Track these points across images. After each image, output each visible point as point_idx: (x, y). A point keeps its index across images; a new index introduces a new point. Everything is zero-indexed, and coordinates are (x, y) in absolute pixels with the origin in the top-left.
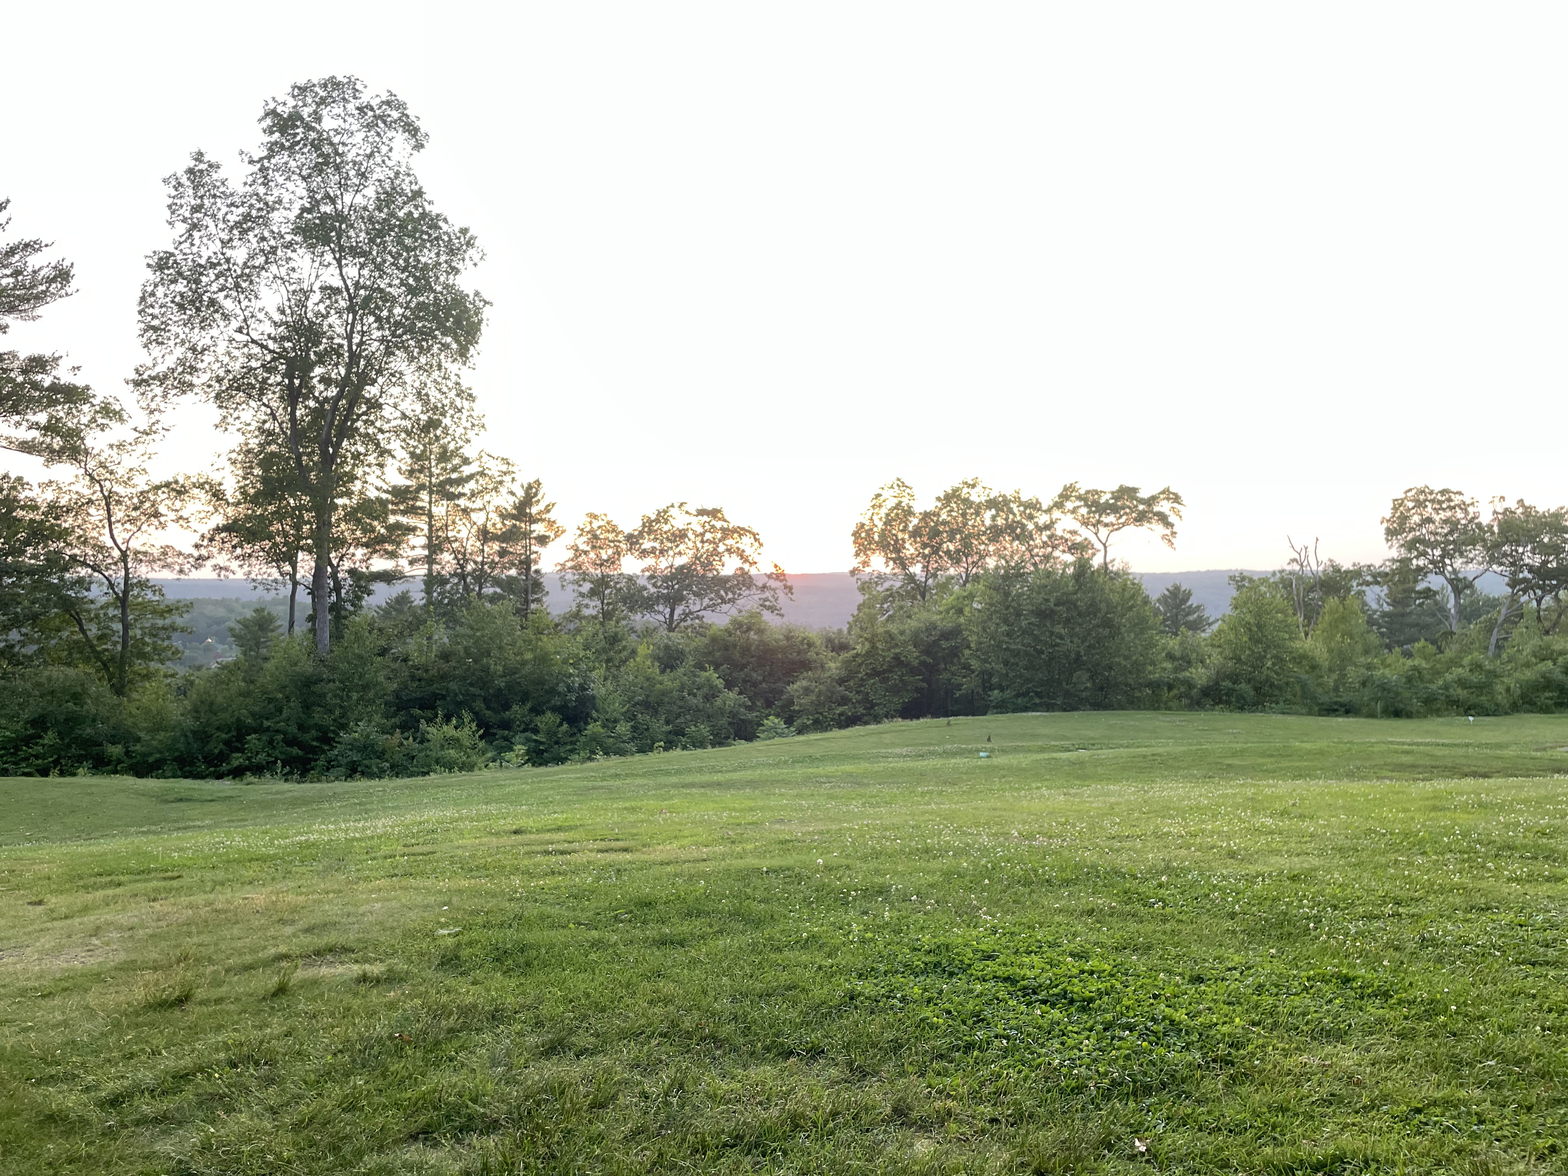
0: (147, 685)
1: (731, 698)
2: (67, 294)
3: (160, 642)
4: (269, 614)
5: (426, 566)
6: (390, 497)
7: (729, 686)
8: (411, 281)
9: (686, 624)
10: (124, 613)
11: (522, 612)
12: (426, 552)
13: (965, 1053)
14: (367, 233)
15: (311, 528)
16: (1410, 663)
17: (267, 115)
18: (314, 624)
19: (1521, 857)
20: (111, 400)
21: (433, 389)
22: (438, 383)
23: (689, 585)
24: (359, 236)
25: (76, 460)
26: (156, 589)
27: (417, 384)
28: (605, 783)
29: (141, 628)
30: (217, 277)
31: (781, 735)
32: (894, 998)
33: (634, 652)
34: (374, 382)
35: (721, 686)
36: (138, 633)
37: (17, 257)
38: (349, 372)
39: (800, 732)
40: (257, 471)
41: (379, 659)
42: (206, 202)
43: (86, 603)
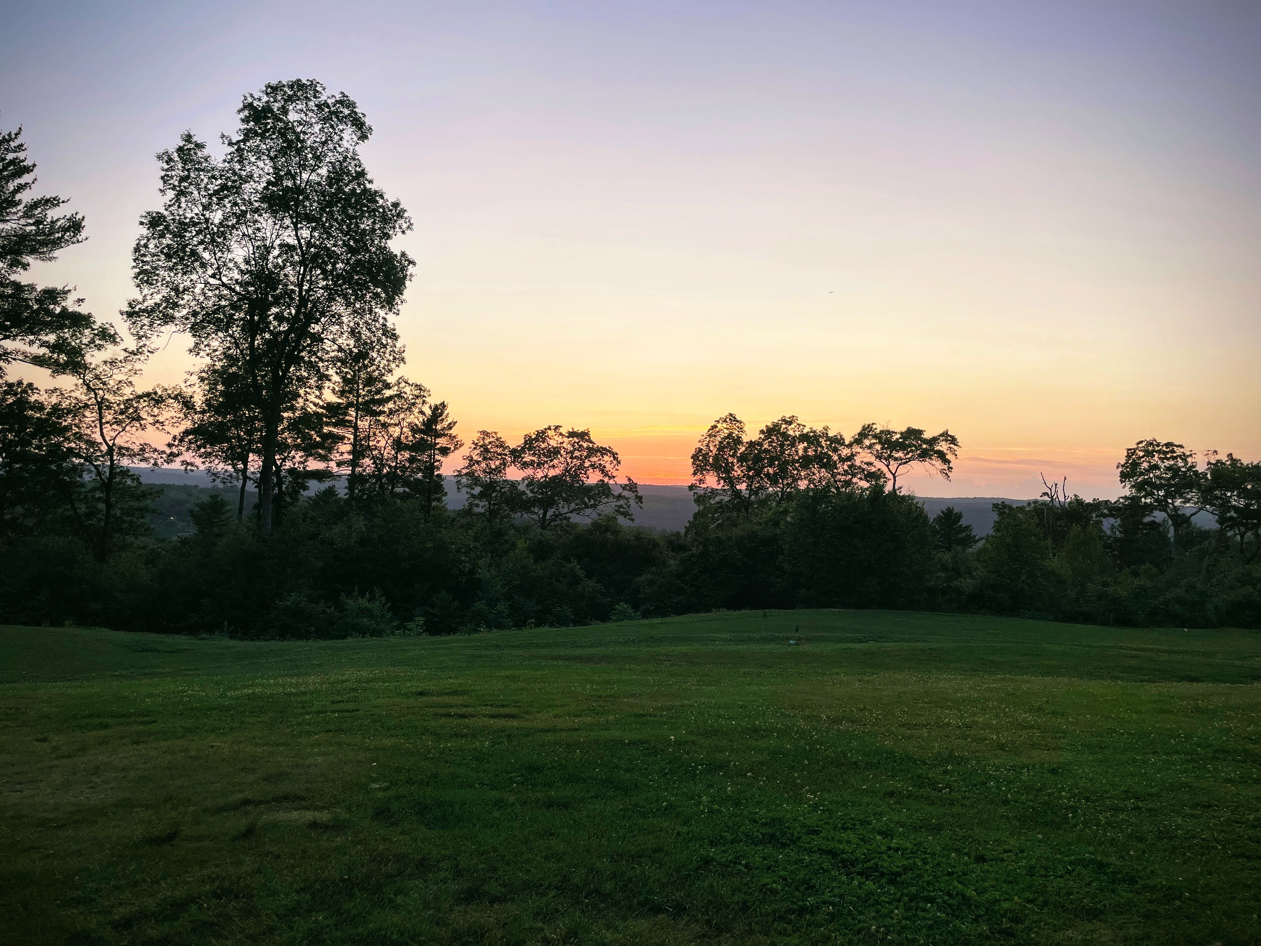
0: (124, 555)
1: (590, 585)
2: (78, 241)
3: (135, 520)
4: (222, 500)
5: (350, 468)
6: (325, 411)
7: (589, 576)
8: (352, 243)
9: (555, 523)
10: (108, 496)
11: (426, 509)
12: (351, 457)
13: (799, 915)
14: (319, 204)
15: (261, 435)
16: (1137, 582)
17: (245, 107)
18: (259, 512)
19: (1233, 760)
20: (107, 326)
21: (364, 329)
22: (369, 324)
23: (560, 492)
24: (312, 206)
25: (77, 372)
26: (136, 478)
27: (352, 324)
28: (488, 652)
29: (120, 509)
30: (198, 233)
31: (630, 618)
32: (740, 863)
33: (514, 545)
34: (317, 321)
35: (582, 576)
36: (118, 513)
37: (39, 210)
38: (298, 312)
39: (645, 615)
40: (220, 387)
41: (311, 542)
42: (192, 175)
43: (78, 486)
